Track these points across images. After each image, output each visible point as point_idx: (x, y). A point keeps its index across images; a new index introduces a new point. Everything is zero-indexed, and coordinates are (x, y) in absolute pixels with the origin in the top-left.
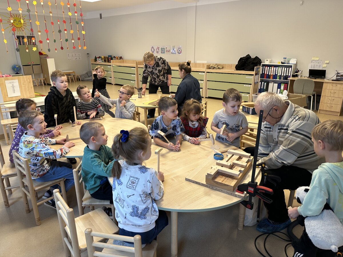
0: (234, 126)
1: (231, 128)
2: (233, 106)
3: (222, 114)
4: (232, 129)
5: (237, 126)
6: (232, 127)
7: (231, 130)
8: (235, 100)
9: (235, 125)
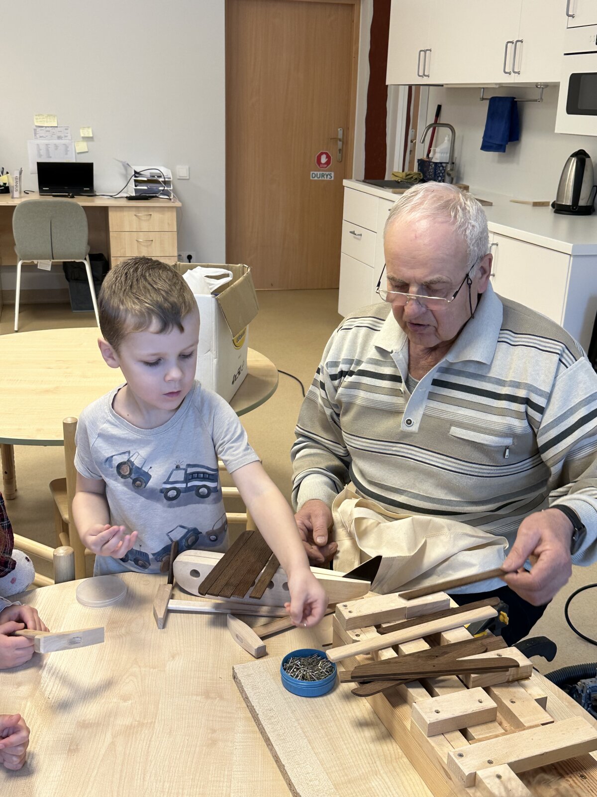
0: (180, 475)
1: (165, 492)
2: (153, 359)
3: (110, 418)
4: (172, 493)
5: (190, 470)
6: (167, 482)
7: (169, 499)
8: (155, 324)
9: (178, 467)
